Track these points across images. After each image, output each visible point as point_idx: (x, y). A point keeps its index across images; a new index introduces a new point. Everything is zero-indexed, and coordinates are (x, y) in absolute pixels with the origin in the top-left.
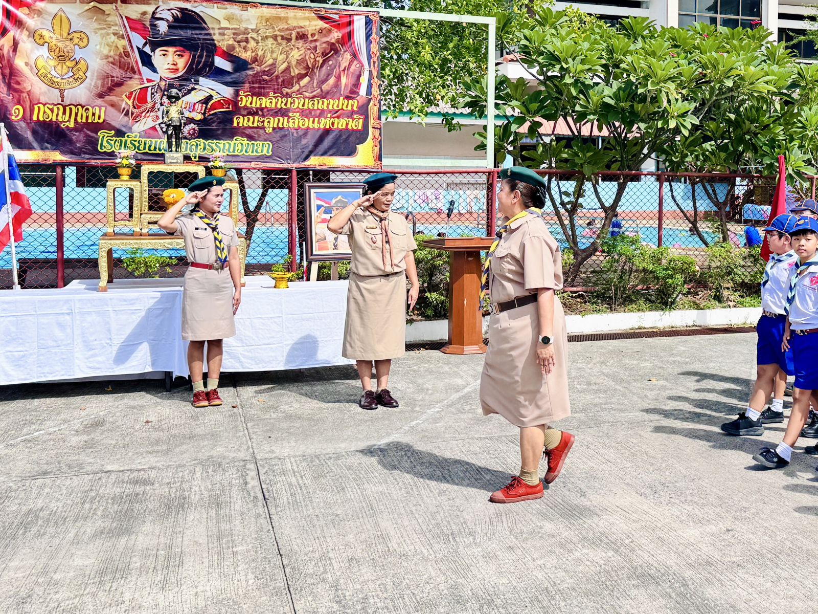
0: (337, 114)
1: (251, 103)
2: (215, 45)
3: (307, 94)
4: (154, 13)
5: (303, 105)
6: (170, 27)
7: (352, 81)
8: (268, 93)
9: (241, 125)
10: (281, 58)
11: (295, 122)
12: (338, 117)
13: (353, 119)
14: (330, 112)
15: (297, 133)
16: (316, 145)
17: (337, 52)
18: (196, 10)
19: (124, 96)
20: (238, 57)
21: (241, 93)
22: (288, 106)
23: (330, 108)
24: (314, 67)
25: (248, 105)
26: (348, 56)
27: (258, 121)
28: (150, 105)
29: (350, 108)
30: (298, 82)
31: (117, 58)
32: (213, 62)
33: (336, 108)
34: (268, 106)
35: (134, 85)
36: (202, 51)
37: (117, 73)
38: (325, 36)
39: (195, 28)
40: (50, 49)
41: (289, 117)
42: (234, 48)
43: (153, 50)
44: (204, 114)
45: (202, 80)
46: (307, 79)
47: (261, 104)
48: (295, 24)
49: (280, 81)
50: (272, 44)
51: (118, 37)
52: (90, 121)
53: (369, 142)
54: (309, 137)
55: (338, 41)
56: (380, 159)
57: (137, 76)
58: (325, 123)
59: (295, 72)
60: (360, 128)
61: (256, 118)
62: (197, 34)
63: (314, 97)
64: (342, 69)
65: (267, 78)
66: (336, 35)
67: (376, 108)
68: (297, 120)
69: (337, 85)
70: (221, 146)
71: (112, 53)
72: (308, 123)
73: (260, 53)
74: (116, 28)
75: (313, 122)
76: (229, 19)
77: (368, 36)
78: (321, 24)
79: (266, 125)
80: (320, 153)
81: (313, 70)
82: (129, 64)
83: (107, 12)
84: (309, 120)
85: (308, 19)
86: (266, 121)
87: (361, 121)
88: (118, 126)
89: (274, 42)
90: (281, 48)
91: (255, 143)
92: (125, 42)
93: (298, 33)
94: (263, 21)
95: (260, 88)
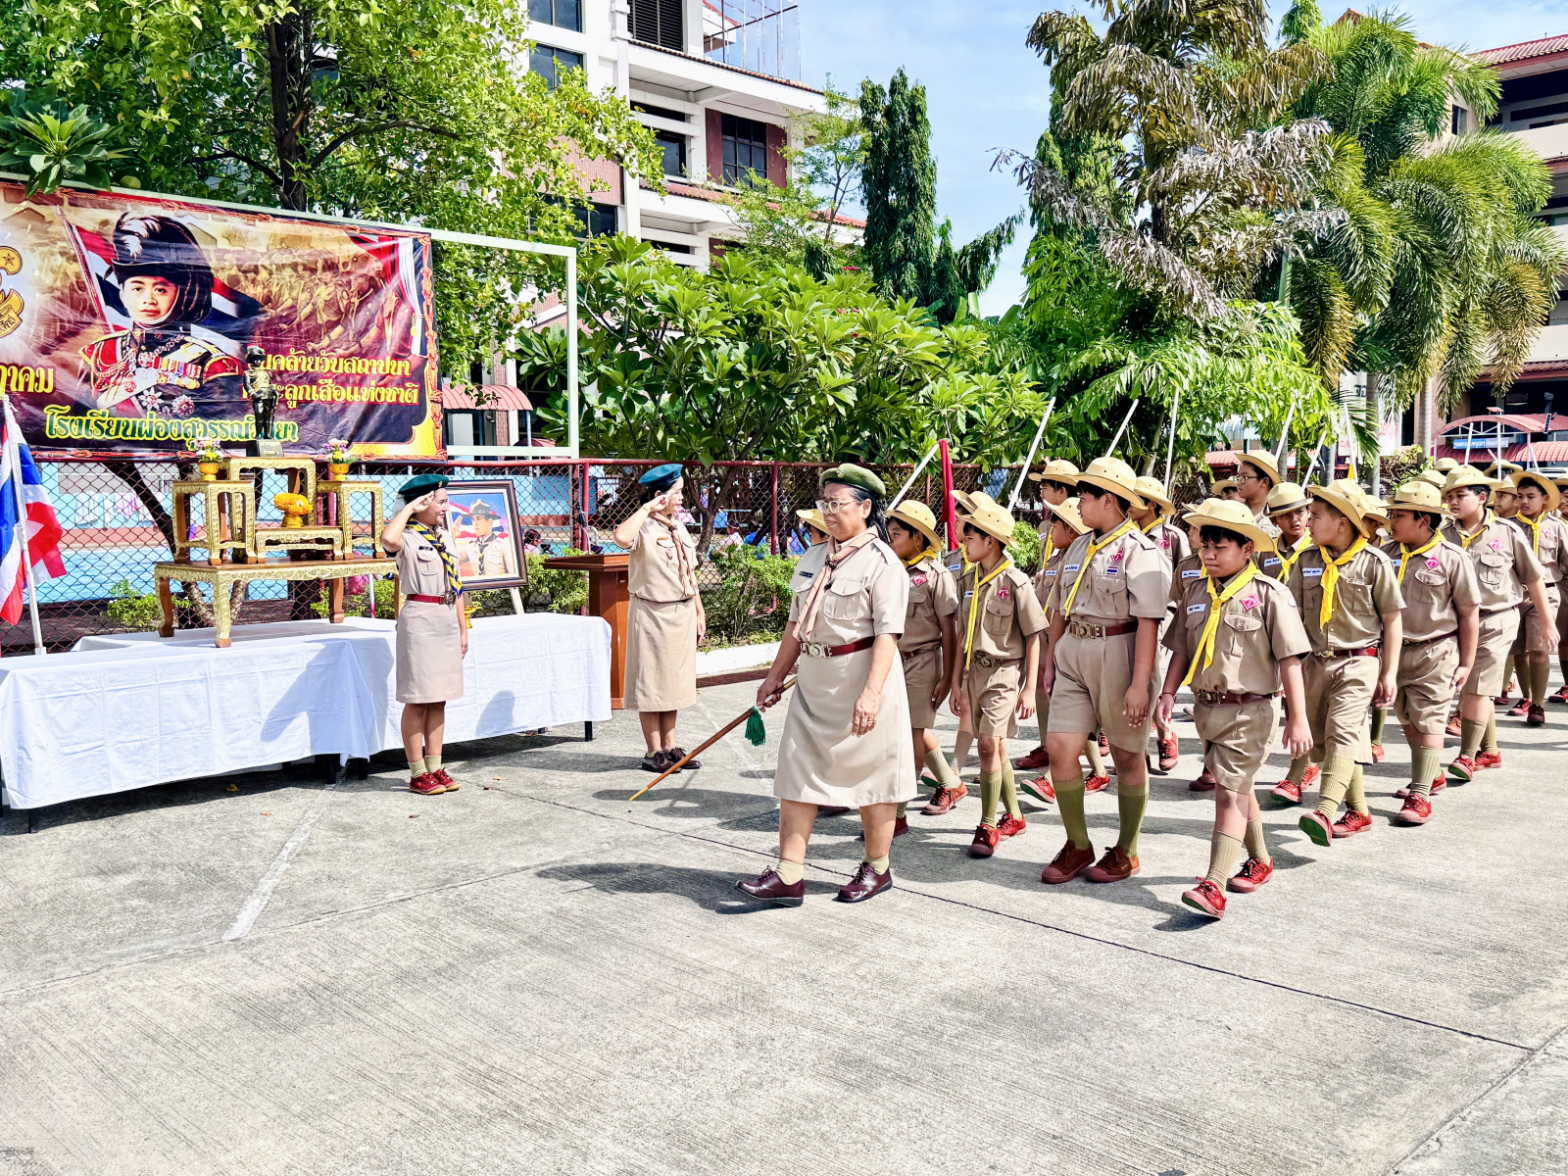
2: (211, 275)
3: (341, 352)
4: (119, 223)
5: (337, 368)
6: (144, 245)
7: (399, 332)
8: (288, 349)
10: (303, 297)
11: (327, 393)
12: (385, 386)
13: (406, 389)
14: (374, 377)
15: (331, 408)
16: (359, 427)
17: (377, 289)
19: (80, 352)
20: (244, 295)
22: (317, 368)
23: (374, 372)
24: (347, 311)
26: (392, 296)
28: (120, 366)
29: (399, 373)
30: (327, 333)
31: (67, 291)
32: (209, 302)
33: (381, 372)
34: (289, 369)
36: (193, 284)
37: (68, 314)
38: (362, 266)
39: (181, 250)
41: (319, 385)
42: (238, 281)
43: (121, 281)
44: (200, 380)
46: (339, 329)
47: (279, 366)
48: (320, 248)
49: (303, 331)
50: (291, 276)
51: (68, 259)
52: (30, 389)
53: (428, 421)
54: (348, 414)
55: (378, 273)
56: (445, 447)
57: (98, 321)
58: (368, 393)
59: (323, 318)
60: (415, 401)
62: (184, 259)
63: (351, 355)
64: (386, 315)
65: (285, 326)
66: (375, 265)
67: (434, 373)
68: (329, 389)
69: (380, 339)
70: (228, 428)
71: (58, 284)
72: (345, 394)
73: (275, 289)
74: (64, 244)
75: (352, 393)
76: (230, 237)
77: (418, 267)
78: (356, 249)
79: (287, 398)
80: (366, 438)
81: (346, 316)
82: (85, 301)
83: (48, 219)
84: (346, 390)
85: (339, 240)
86: (287, 391)
87: (416, 391)
88: (75, 398)
89: (294, 274)
90: (302, 283)
92: (78, 267)
93: (326, 261)
94: (277, 241)
95: (277, 341)
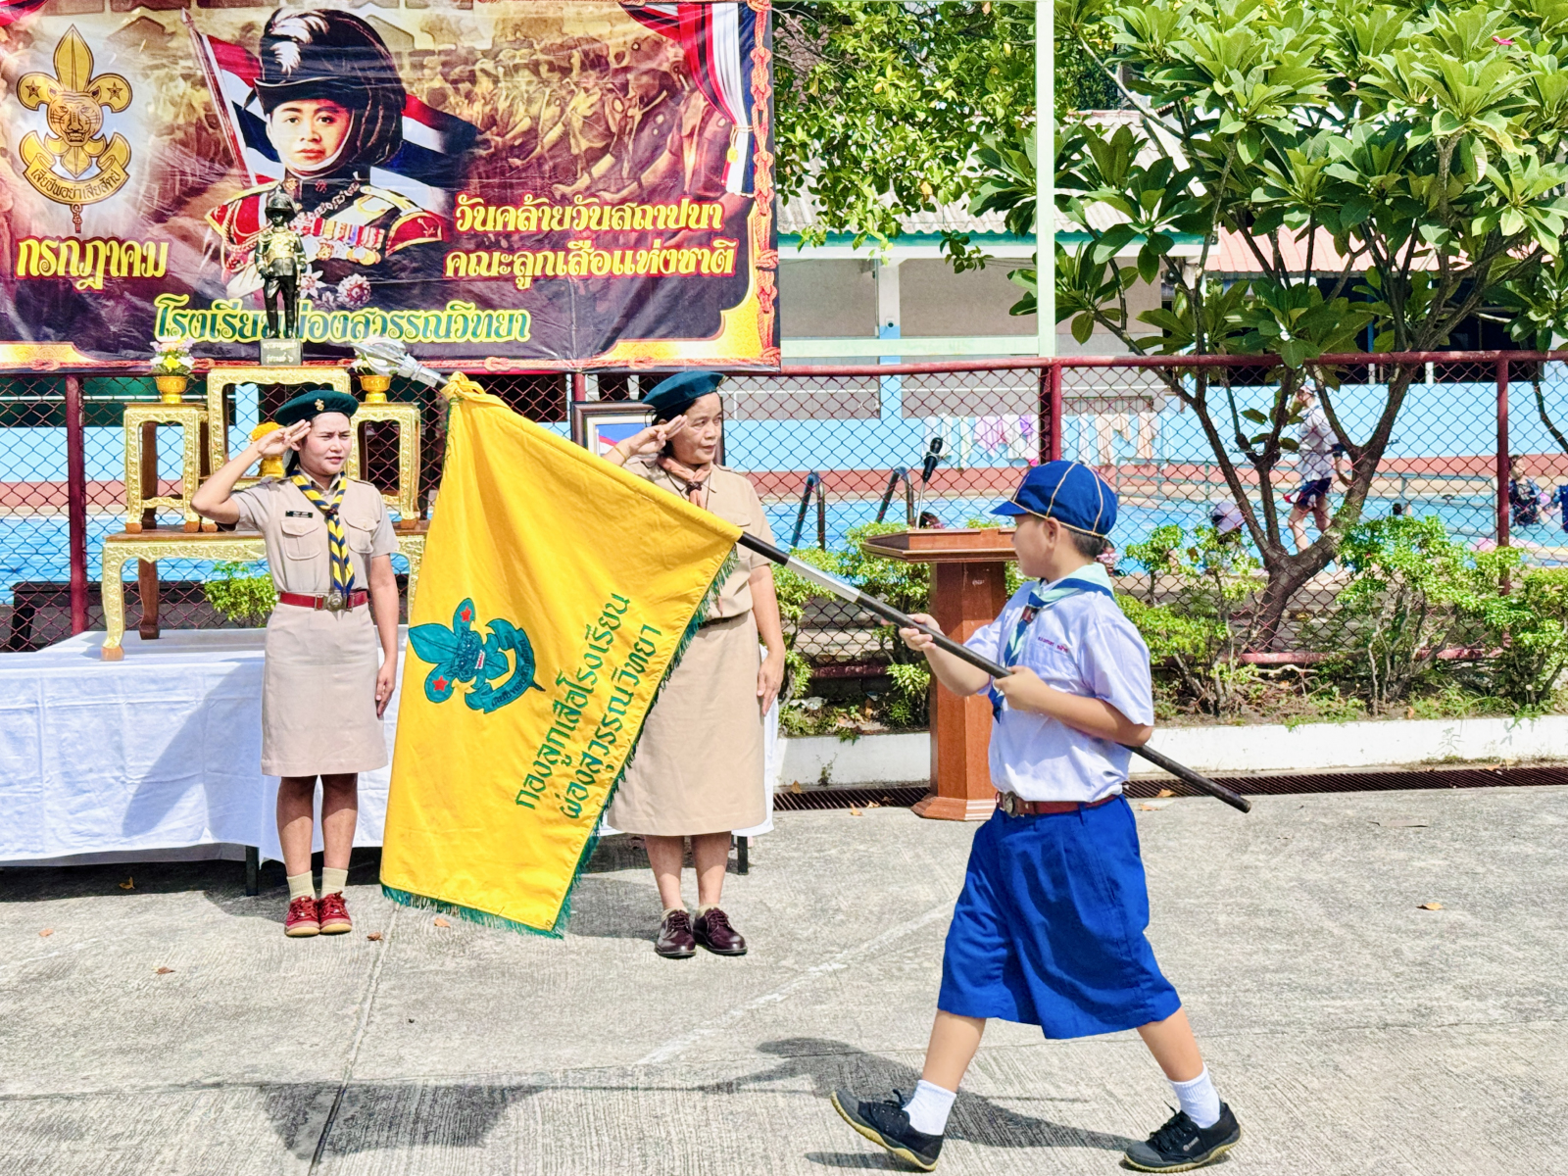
0: (676, 238)
1: (484, 223)
2: (402, 92)
3: (607, 196)
4: (269, 25)
5: (599, 223)
6: (304, 55)
7: (707, 158)
8: (522, 197)
9: (462, 273)
10: (549, 114)
11: (582, 262)
13: (713, 250)
14: (660, 234)
15: (586, 287)
16: (630, 314)
17: (674, 93)
18: (361, 14)
19: (208, 217)
20: (454, 118)
21: (462, 199)
22: (566, 225)
23: (661, 226)
24: (622, 131)
25: (479, 228)
26: (700, 101)
27: (501, 263)
29: (704, 225)
30: (587, 168)
31: (192, 130)
32: (399, 131)
33: (672, 226)
34: (522, 228)
35: (230, 192)
36: (375, 107)
37: (193, 166)
38: (648, 57)
39: (358, 56)
40: (51, 117)
41: (568, 251)
42: (444, 97)
43: (269, 110)
44: (382, 251)
45: (375, 172)
46: (607, 161)
47: (505, 225)
48: (579, 33)
49: (546, 167)
50: (530, 83)
51: (194, 85)
52: (136, 273)
53: (751, 300)
54: (613, 294)
55: (676, 67)
56: (776, 343)
57: (235, 171)
58: (648, 261)
59: (581, 144)
60: (729, 270)
61: (496, 255)
62: (363, 70)
63: (623, 201)
64: (686, 131)
65: (517, 162)
66: (672, 53)
67: (766, 221)
68: (585, 256)
69: (675, 171)
70: (420, 323)
71: (181, 121)
72: (611, 263)
73: (502, 105)
74: (190, 63)
75: (622, 261)
76: (432, 30)
77: (745, 50)
78: (638, 29)
79: (517, 271)
80: (638, 333)
81: (620, 139)
82: (217, 143)
83: (168, 30)
84: (612, 254)
85: (610, 19)
86: (518, 263)
87: (731, 254)
88: (195, 284)
89: (535, 79)
90: (548, 91)
91: (495, 314)
92: (207, 95)
94: (509, 31)
95: (503, 186)
